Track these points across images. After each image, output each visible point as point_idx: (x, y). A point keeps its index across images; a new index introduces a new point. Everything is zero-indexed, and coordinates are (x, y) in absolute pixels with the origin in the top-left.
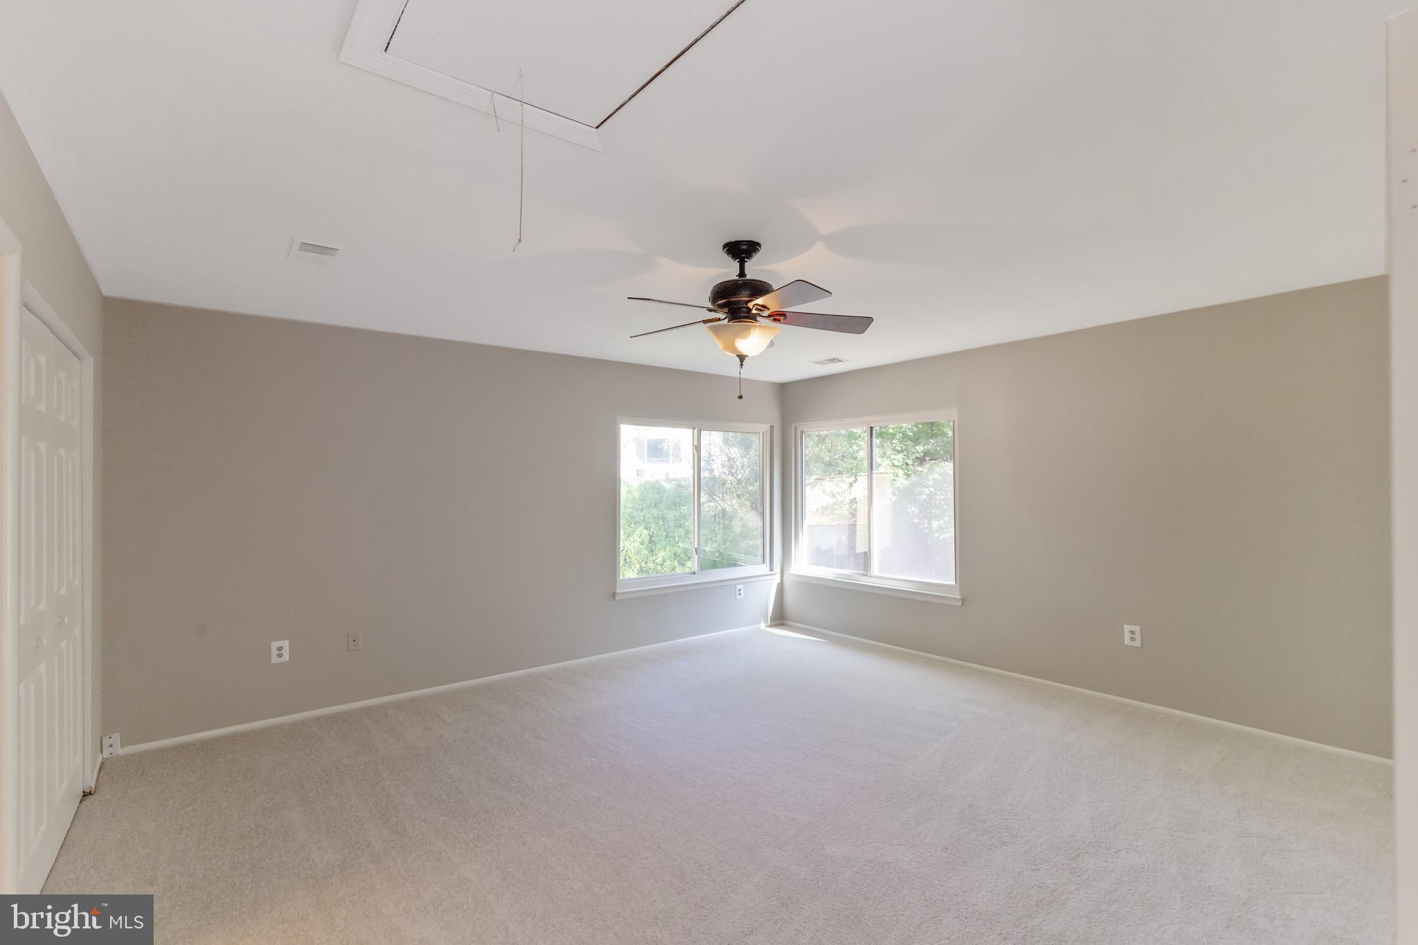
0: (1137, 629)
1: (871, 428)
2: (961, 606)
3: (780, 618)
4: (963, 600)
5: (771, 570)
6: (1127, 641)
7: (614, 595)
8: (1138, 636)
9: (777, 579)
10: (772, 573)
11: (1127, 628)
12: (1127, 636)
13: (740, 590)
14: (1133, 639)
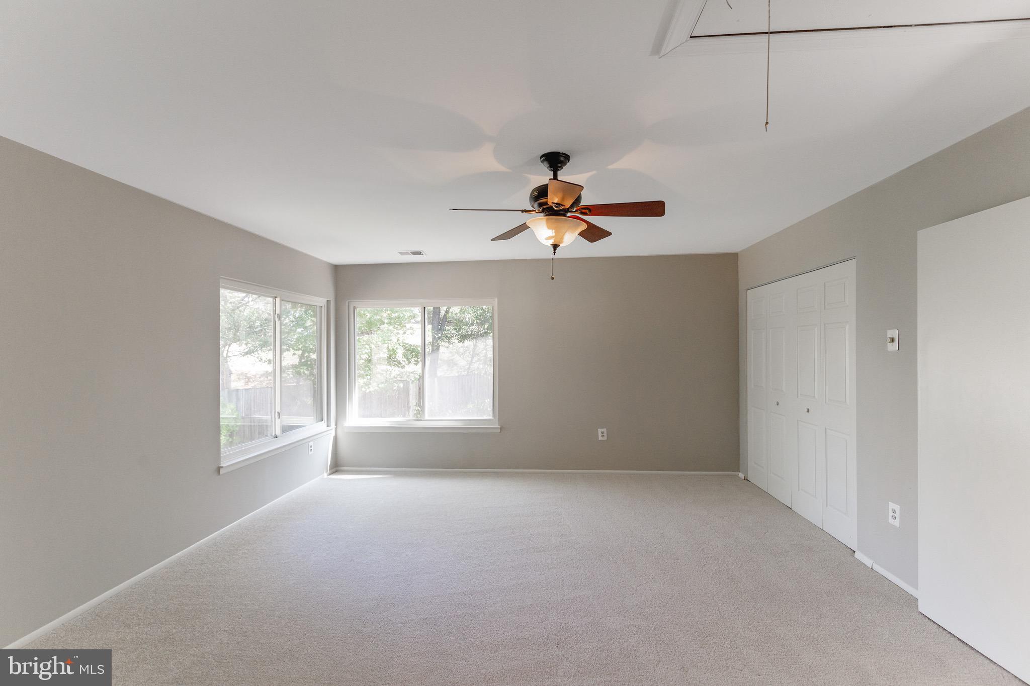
0: (605, 430)
1: (424, 308)
2: (500, 432)
3: (336, 466)
4: (501, 429)
5: (328, 426)
6: (600, 438)
7: (219, 469)
8: (605, 434)
9: (333, 434)
10: (329, 428)
11: (600, 430)
12: (600, 434)
13: (311, 446)
14: (603, 436)
